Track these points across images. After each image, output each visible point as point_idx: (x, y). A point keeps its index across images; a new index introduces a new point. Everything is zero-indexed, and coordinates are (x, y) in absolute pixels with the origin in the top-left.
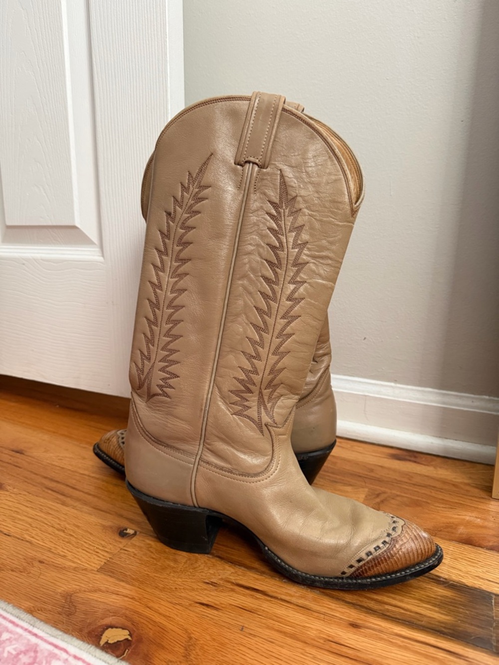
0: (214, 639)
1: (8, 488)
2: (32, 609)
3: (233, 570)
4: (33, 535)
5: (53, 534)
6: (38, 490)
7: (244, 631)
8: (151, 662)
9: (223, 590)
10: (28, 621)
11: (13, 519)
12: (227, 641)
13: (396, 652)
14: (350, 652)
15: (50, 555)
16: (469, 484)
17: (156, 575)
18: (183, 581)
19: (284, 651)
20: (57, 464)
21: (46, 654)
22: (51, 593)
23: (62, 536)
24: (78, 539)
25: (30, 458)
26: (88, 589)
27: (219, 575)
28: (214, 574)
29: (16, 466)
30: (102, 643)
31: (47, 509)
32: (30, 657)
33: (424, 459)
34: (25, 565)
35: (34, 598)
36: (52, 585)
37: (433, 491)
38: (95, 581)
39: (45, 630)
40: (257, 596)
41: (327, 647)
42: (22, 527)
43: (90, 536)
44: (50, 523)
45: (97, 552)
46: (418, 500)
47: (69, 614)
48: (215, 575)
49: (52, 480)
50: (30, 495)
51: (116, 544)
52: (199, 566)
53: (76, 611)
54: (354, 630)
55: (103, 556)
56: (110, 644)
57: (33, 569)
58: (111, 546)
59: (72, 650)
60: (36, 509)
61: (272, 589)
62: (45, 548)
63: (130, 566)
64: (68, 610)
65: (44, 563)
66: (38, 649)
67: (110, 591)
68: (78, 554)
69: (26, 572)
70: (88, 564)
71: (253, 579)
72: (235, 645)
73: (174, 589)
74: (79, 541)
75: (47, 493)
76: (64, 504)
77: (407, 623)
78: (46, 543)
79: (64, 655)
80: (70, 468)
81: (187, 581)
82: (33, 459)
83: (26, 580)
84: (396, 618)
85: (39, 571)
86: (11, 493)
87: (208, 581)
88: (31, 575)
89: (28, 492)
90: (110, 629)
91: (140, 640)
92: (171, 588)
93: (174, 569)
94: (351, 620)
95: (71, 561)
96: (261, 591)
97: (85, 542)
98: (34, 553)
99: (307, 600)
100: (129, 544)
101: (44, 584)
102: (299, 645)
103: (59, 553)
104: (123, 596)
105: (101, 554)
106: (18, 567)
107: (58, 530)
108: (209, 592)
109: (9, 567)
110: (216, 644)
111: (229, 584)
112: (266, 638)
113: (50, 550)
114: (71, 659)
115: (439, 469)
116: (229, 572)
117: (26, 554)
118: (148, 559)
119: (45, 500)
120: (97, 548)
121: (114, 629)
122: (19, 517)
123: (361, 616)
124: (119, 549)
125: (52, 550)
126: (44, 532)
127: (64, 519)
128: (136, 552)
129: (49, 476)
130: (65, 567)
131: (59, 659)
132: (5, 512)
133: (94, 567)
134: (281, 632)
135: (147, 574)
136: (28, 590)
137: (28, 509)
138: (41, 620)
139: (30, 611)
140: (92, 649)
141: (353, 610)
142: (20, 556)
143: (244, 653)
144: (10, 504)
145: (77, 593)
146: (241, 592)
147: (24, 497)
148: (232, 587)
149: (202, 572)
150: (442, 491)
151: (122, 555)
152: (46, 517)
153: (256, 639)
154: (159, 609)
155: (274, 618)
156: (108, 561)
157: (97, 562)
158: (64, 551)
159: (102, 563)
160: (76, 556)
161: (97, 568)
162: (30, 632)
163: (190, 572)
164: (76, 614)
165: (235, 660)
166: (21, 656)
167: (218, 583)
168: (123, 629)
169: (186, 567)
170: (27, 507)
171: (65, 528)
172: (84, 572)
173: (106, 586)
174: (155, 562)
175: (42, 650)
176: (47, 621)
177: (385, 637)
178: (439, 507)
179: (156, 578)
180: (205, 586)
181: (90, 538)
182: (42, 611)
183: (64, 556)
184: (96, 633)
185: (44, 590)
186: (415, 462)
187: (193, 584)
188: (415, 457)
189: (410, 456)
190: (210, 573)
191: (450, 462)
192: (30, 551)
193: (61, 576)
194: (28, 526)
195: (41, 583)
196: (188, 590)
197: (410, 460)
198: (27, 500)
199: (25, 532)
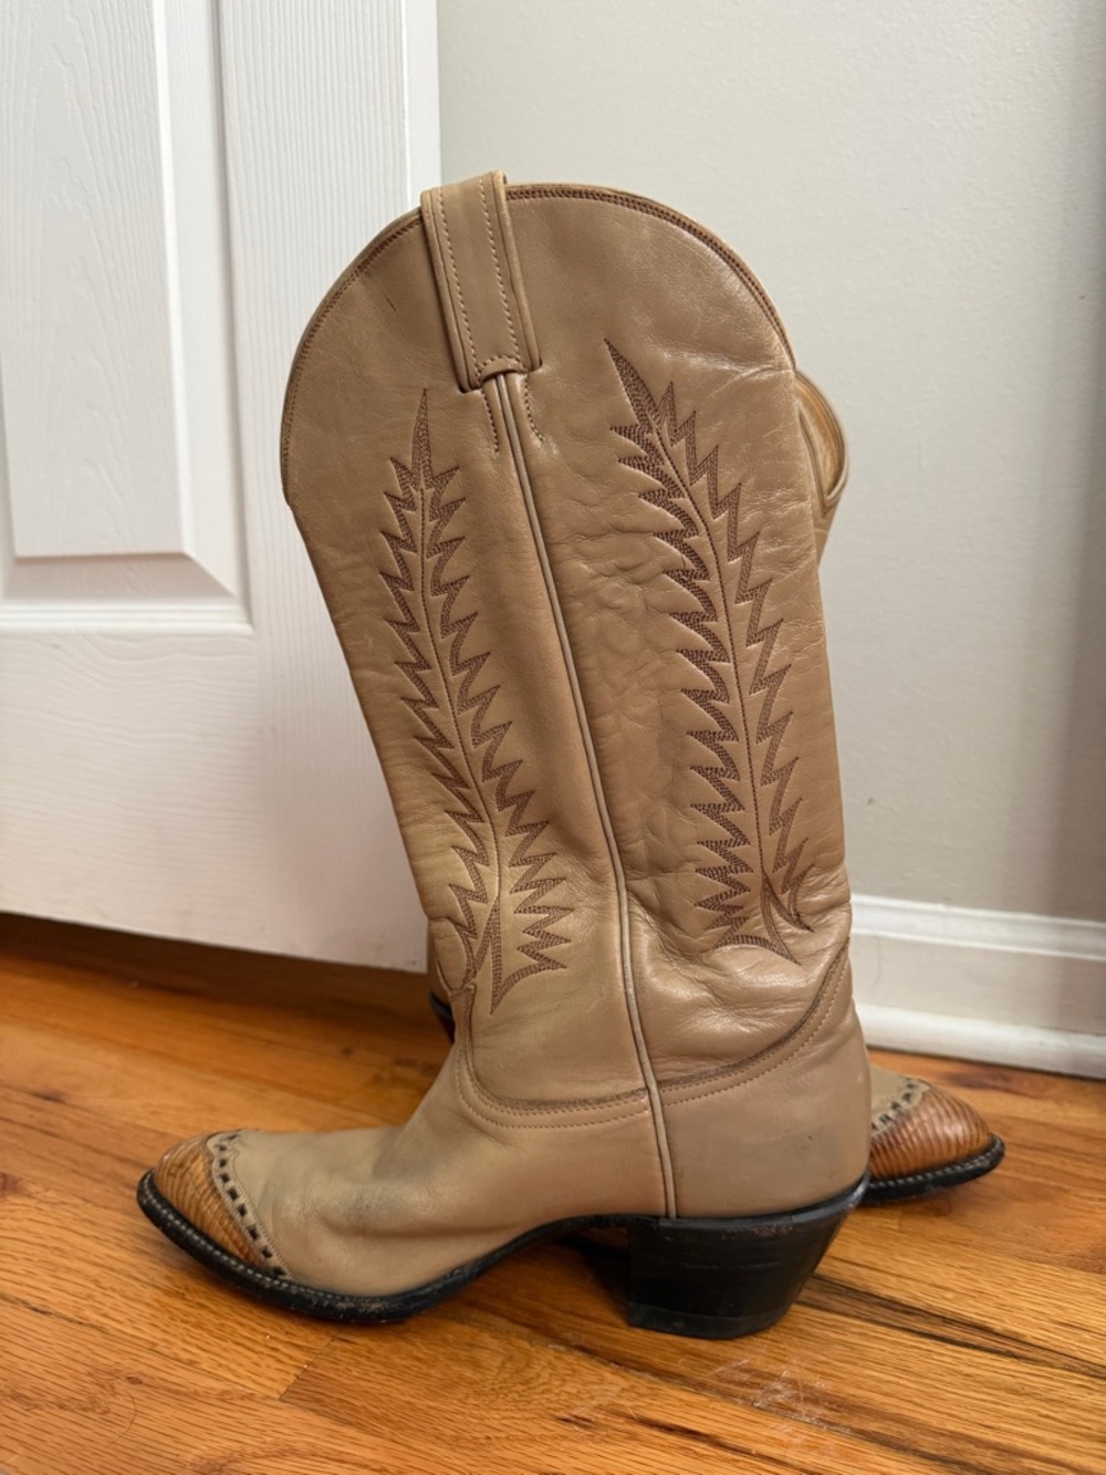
1: (32, 1188)
3: (624, 1384)
4: (106, 1310)
5: (155, 1304)
6: (108, 1191)
9: (608, 1436)
11: (53, 1269)
15: (156, 1361)
17: (432, 1404)
18: (504, 1418)
20: (146, 1125)
22: (167, 1464)
23: (179, 1310)
24: (222, 1316)
25: (80, 1112)
26: (262, 1449)
27: (592, 1398)
28: (578, 1396)
29: (47, 1133)
33: (1026, 1083)
34: (92, 1391)
36: (168, 1441)
37: (1067, 1161)
38: (277, 1428)
40: (697, 1450)
43: (250, 1306)
44: (145, 1274)
45: (273, 1349)
46: (1037, 1185)
48: (582, 1399)
50: (89, 1205)
51: (318, 1326)
52: (538, 1375)
55: (291, 1358)
57: (112, 1400)
60: (107, 1241)
61: (730, 1429)
62: (143, 1344)
63: (362, 1383)
65: (141, 1382)
67: (320, 1453)
68: (225, 1354)
69: (98, 1411)
70: (253, 1381)
71: (678, 1404)
73: (484, 1441)
74: (223, 1321)
78: (139, 1329)
81: (514, 1418)
82: (87, 1114)
83: (99, 1430)
85: (132, 1406)
87: (567, 1416)
88: (110, 1417)
89: (84, 1199)
92: (476, 1438)
93: (475, 1387)
95: (209, 1374)
96: (706, 1436)
97: (241, 1324)
98: (114, 1358)
99: (824, 1454)
101: (145, 1441)
103: (175, 1354)
104: (355, 1464)
105: (283, 1353)
106: (77, 1396)
107: (169, 1293)
108: (573, 1444)
111: (622, 1420)
113: (152, 1348)
115: (1067, 1105)
116: (616, 1389)
117: (93, 1359)
118: (404, 1363)
120: (271, 1337)
122: (66, 1262)
124: (328, 1339)
125: (158, 1348)
126: (134, 1300)
128: (371, 1343)
129: (131, 1157)
130: (196, 1393)
132: (28, 1251)
133: (271, 1388)
135: (409, 1403)
136: (108, 1458)
137: (88, 1243)
142: (80, 1368)
144: (40, 1229)
145: (235, 1461)
146: (656, 1441)
147: (75, 1210)
148: (628, 1427)
149: (548, 1390)
150: (1089, 1159)
151: (339, 1355)
152: (132, 1260)
156: (305, 1370)
157: (276, 1375)
158: (188, 1348)
159: (292, 1379)
160: (221, 1361)
161: (279, 1393)
163: (518, 1392)
167: (593, 1419)
169: (505, 1381)
170: (84, 1236)
171: (185, 1289)
172: (246, 1403)
173: (306, 1439)
174: (425, 1369)
178: (1090, 1199)
179: (432, 1412)
180: (562, 1429)
181: (252, 1313)
183: (192, 1363)
185: (152, 1459)
186: (1008, 1091)
187: (529, 1424)
188: (1006, 1079)
189: (995, 1078)
190: (568, 1393)
191: (1089, 1087)
192: (104, 1353)
193: (185, 1417)
194: (92, 1286)
195: (139, 1439)
196: (519, 1440)
197: (995, 1088)
198: (84, 1220)
199: (85, 1303)
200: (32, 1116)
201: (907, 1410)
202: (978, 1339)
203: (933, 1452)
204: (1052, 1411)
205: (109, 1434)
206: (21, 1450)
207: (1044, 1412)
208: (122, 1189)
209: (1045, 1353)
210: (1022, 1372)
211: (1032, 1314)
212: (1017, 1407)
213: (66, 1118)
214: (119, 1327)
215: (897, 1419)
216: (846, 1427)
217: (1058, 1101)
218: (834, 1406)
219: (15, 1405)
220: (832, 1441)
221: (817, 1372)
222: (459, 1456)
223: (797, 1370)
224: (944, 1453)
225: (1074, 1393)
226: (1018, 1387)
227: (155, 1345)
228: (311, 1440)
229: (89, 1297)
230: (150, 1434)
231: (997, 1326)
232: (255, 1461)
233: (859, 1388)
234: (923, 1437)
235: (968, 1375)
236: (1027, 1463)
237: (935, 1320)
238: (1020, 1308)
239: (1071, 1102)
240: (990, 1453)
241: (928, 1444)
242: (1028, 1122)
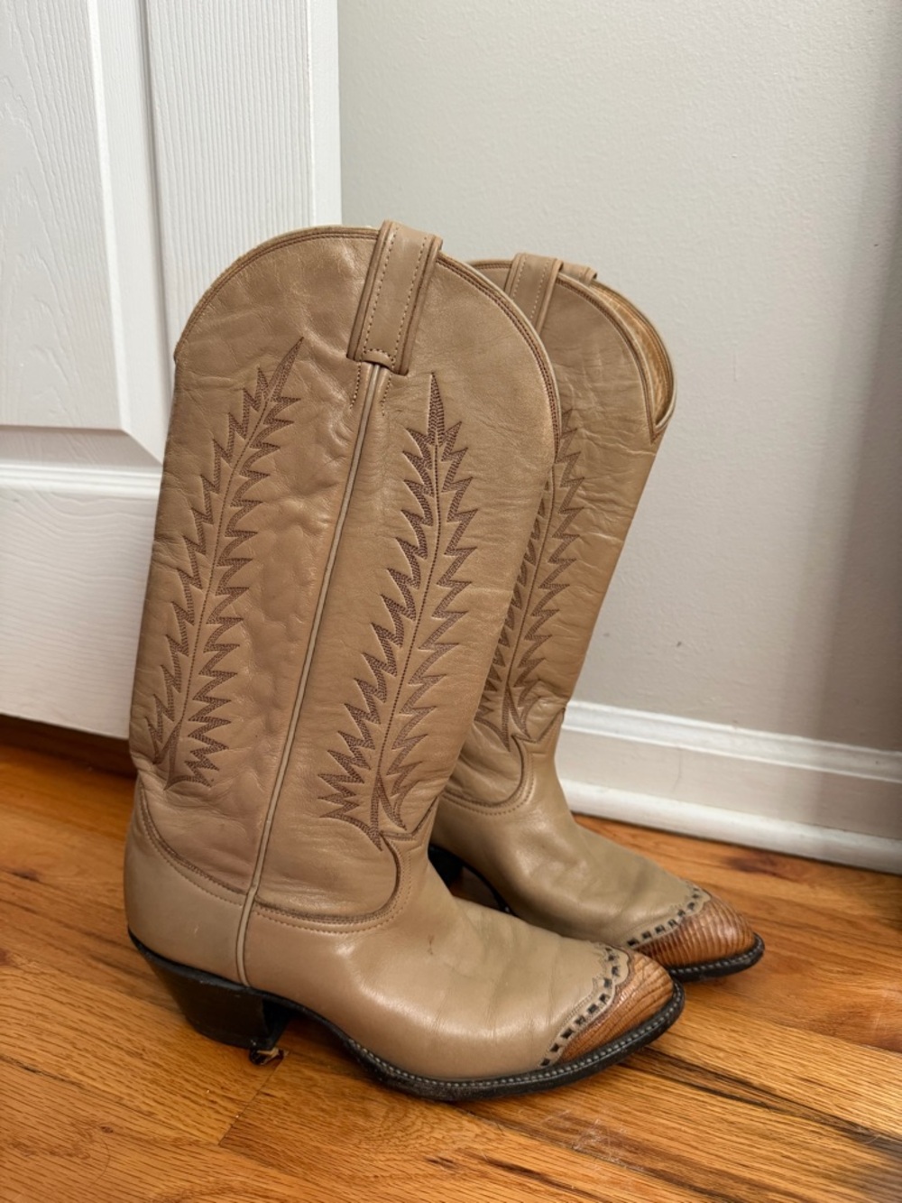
1: (19, 960)
3: (477, 1130)
4: (82, 1068)
5: (120, 1063)
6: (78, 963)
9: (465, 1175)
11: (39, 1032)
15: (123, 1112)
16: (874, 920)
17: (335, 1148)
18: (388, 1160)
20: (106, 901)
23: (139, 1068)
24: (172, 1073)
25: (52, 890)
26: (207, 1188)
27: (454, 1142)
28: (442, 1141)
29: (27, 910)
31: (102, 1006)
33: (788, 868)
34: (75, 1139)
36: (136, 1181)
37: (815, 938)
38: (218, 1169)
40: (531, 1186)
42: (59, 1050)
43: (192, 1064)
44: (111, 1037)
45: (213, 1102)
46: (791, 958)
48: (446, 1144)
49: (101, 939)
50: (64, 976)
51: (245, 1081)
52: (414, 1123)
55: (226, 1109)
57: (91, 1146)
58: (238, 1087)
60: (79, 1007)
61: (555, 1167)
62: (110, 1097)
63: (281, 1131)
65: (112, 1131)
67: (250, 1190)
68: (176, 1107)
69: (80, 1156)
70: (198, 1130)
71: (517, 1147)
73: (373, 1179)
74: (173, 1077)
75: (96, 968)
76: (132, 992)
81: (395, 1160)
82: (58, 892)
83: (82, 1173)
85: (105, 1151)
87: (434, 1158)
88: (90, 1161)
89: (59, 970)
92: (367, 1177)
93: (367, 1134)
95: (163, 1124)
96: (538, 1174)
97: (187, 1080)
98: (90, 1109)
99: (624, 1189)
100: (272, 1079)
101: (118, 1182)
103: (138, 1107)
105: (221, 1106)
106: (63, 1144)
107: (130, 1053)
108: (438, 1181)
109: (44, 1145)
111: (476, 1161)
113: (119, 1101)
115: (818, 888)
116: (472, 1135)
117: (73, 1111)
118: (313, 1113)
119: (96, 987)
120: (211, 1092)
122: (49, 1027)
124: (255, 1093)
125: (124, 1102)
126: (102, 1060)
127: (136, 1028)
128: (287, 1097)
129: (94, 931)
130: (155, 1140)
132: (18, 1016)
133: (212, 1136)
135: (317, 1148)
136: (90, 1196)
137: (65, 1009)
142: (65, 1119)
144: (26, 997)
145: (187, 1198)
146: (501, 1178)
147: (54, 980)
148: (480, 1167)
149: (421, 1136)
150: (833, 936)
151: (263, 1107)
152: (101, 1024)
156: (237, 1120)
157: (215, 1125)
158: (147, 1101)
159: (227, 1127)
160: (172, 1112)
161: (218, 1139)
163: (398, 1138)
167: (454, 1160)
169: (389, 1128)
170: (62, 1003)
171: (144, 1050)
172: (194, 1149)
173: (239, 1178)
174: (329, 1120)
178: (831, 971)
179: (334, 1155)
180: (431, 1169)
181: (195, 1070)
183: (150, 1114)
186: (774, 874)
187: (405, 1164)
188: (773, 864)
189: (764, 862)
190: (435, 1138)
191: (836, 872)
192: (83, 1106)
193: (148, 1160)
194: (69, 1047)
195: (114, 1180)
196: (400, 1179)
197: (765, 872)
198: (61, 989)
199: (64, 1062)
200: (14, 894)
201: (687, 1153)
202: (740, 1092)
203: (703, 1187)
204: (792, 1153)
205: (90, 1176)
206: (24, 1191)
207: (786, 1153)
208: (90, 961)
209: (789, 1104)
210: (771, 1120)
211: (782, 1071)
212: (765, 1149)
213: (41, 895)
214: (90, 1082)
215: (678, 1159)
216: (641, 1166)
217: (811, 884)
218: (633, 1149)
219: (16, 1152)
220: (630, 1177)
221: (621, 1120)
222: (354, 1192)
223: (607, 1119)
224: (711, 1187)
225: (808, 1137)
226: (768, 1133)
227: (122, 1098)
228: (243, 1179)
229: (68, 1057)
230: (122, 1176)
231: (755, 1081)
232: (203, 1197)
233: (652, 1133)
234: (697, 1174)
235: (732, 1123)
236: (772, 1196)
237: (710, 1076)
238: (773, 1066)
239: (821, 885)
240: (744, 1187)
241: (700, 1180)
242: (788, 902)
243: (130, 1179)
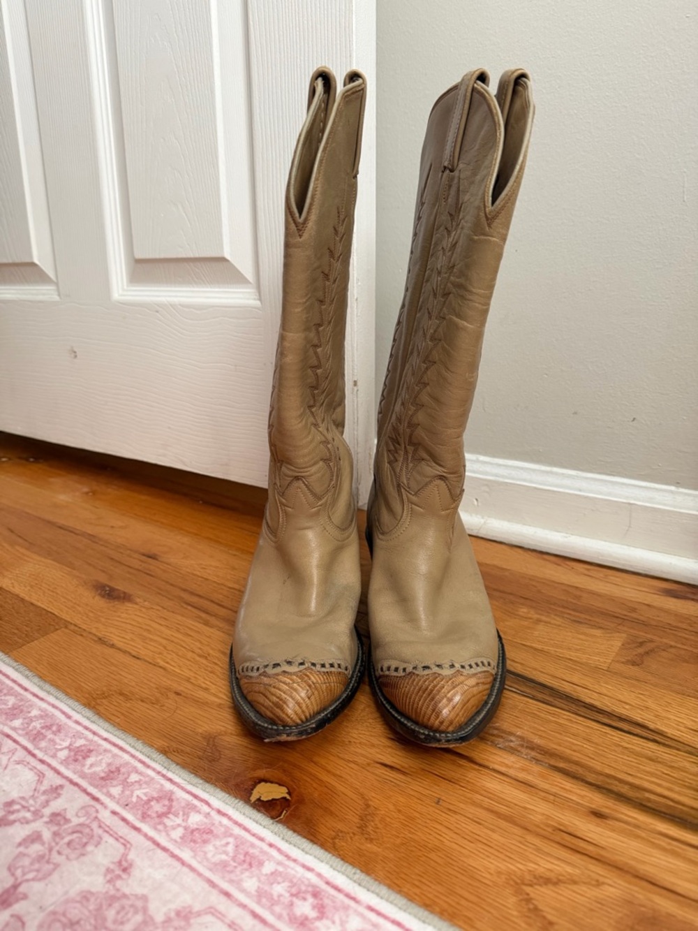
0: (399, 811)
1: (138, 600)
2: (167, 749)
4: (168, 660)
5: (193, 660)
6: (176, 605)
7: (441, 805)
8: (315, 830)
10: (162, 763)
11: (144, 639)
12: (417, 815)
13: (658, 856)
14: (591, 848)
15: (190, 686)
18: (360, 734)
19: (495, 836)
20: (198, 573)
21: (183, 804)
22: (191, 733)
23: (204, 664)
25: (165, 565)
26: (236, 732)
29: (148, 574)
30: (253, 798)
31: (186, 629)
32: (164, 806)
34: (157, 696)
35: (168, 736)
36: (192, 722)
39: (182, 776)
40: (461, 763)
41: (558, 839)
42: (156, 649)
44: (189, 646)
47: (212, 760)
49: (192, 593)
50: (165, 611)
53: (221, 757)
54: (598, 820)
56: (263, 801)
57: (166, 701)
59: (216, 803)
60: (172, 628)
62: (182, 677)
64: (209, 754)
65: (181, 695)
66: (174, 797)
69: (159, 705)
72: (428, 821)
73: (347, 743)
75: (186, 609)
76: (206, 623)
77: (677, 820)
78: (182, 671)
79: (205, 808)
80: (216, 579)
81: (364, 734)
82: (169, 566)
83: (160, 714)
84: (661, 812)
85: (176, 705)
86: (141, 606)
88: (165, 708)
89: (163, 607)
90: (263, 784)
91: (301, 801)
94: (593, 806)
96: (466, 757)
98: (169, 682)
101: (180, 721)
102: (516, 830)
103: (199, 684)
106: (150, 697)
107: (200, 656)
108: (394, 751)
109: (137, 696)
110: (403, 817)
112: (471, 817)
113: (188, 680)
114: (213, 813)
117: (159, 682)
119: (184, 619)
121: (269, 784)
122: (151, 636)
123: (608, 803)
125: (191, 681)
126: (181, 657)
127: (206, 643)
129: (189, 589)
130: (207, 703)
131: (199, 812)
134: (492, 811)
136: (162, 726)
137: (163, 629)
138: (178, 764)
139: (164, 752)
140: (240, 804)
141: (596, 794)
142: (152, 685)
143: (440, 833)
144: (140, 620)
145: (222, 735)
147: (157, 612)
152: (184, 639)
153: (458, 817)
154: (326, 765)
155: (483, 792)
158: (206, 682)
162: (164, 776)
163: (369, 723)
164: (220, 761)
165: (427, 840)
166: (152, 803)
168: (280, 785)
169: (364, 716)
170: (160, 625)
171: (209, 655)
175: (178, 799)
176: (184, 766)
177: (643, 835)
180: (389, 743)
182: (178, 752)
183: (206, 689)
184: (246, 787)
185: (182, 728)
187: (372, 738)
189: (694, 593)
192: (165, 679)
193: (202, 713)
194: (162, 648)
195: (178, 720)
196: (366, 745)
198: (161, 617)
199: (158, 656)
202: (638, 731)
205: (163, 715)
208: (183, 604)
213: (157, 567)
214: (172, 668)
216: (546, 763)
218: (542, 752)
219: (121, 697)
220: (537, 768)
223: (526, 733)
226: (655, 758)
227: (190, 678)
230: (183, 718)
231: (651, 726)
233: (560, 746)
235: (627, 748)
237: (615, 718)
238: (670, 719)
243: (187, 720)
